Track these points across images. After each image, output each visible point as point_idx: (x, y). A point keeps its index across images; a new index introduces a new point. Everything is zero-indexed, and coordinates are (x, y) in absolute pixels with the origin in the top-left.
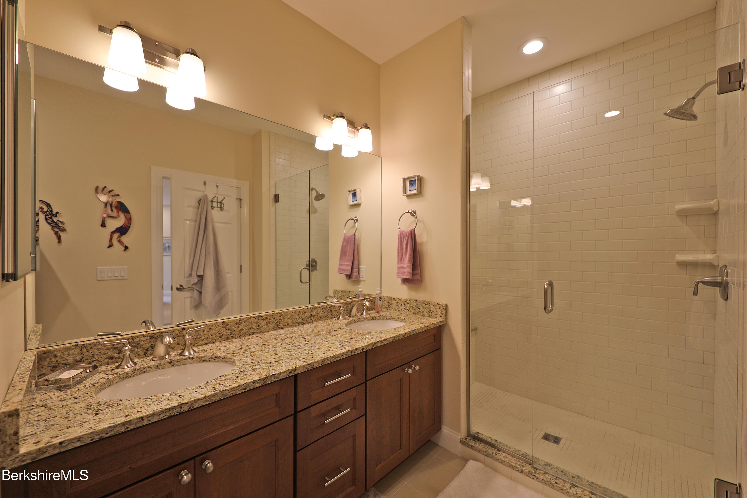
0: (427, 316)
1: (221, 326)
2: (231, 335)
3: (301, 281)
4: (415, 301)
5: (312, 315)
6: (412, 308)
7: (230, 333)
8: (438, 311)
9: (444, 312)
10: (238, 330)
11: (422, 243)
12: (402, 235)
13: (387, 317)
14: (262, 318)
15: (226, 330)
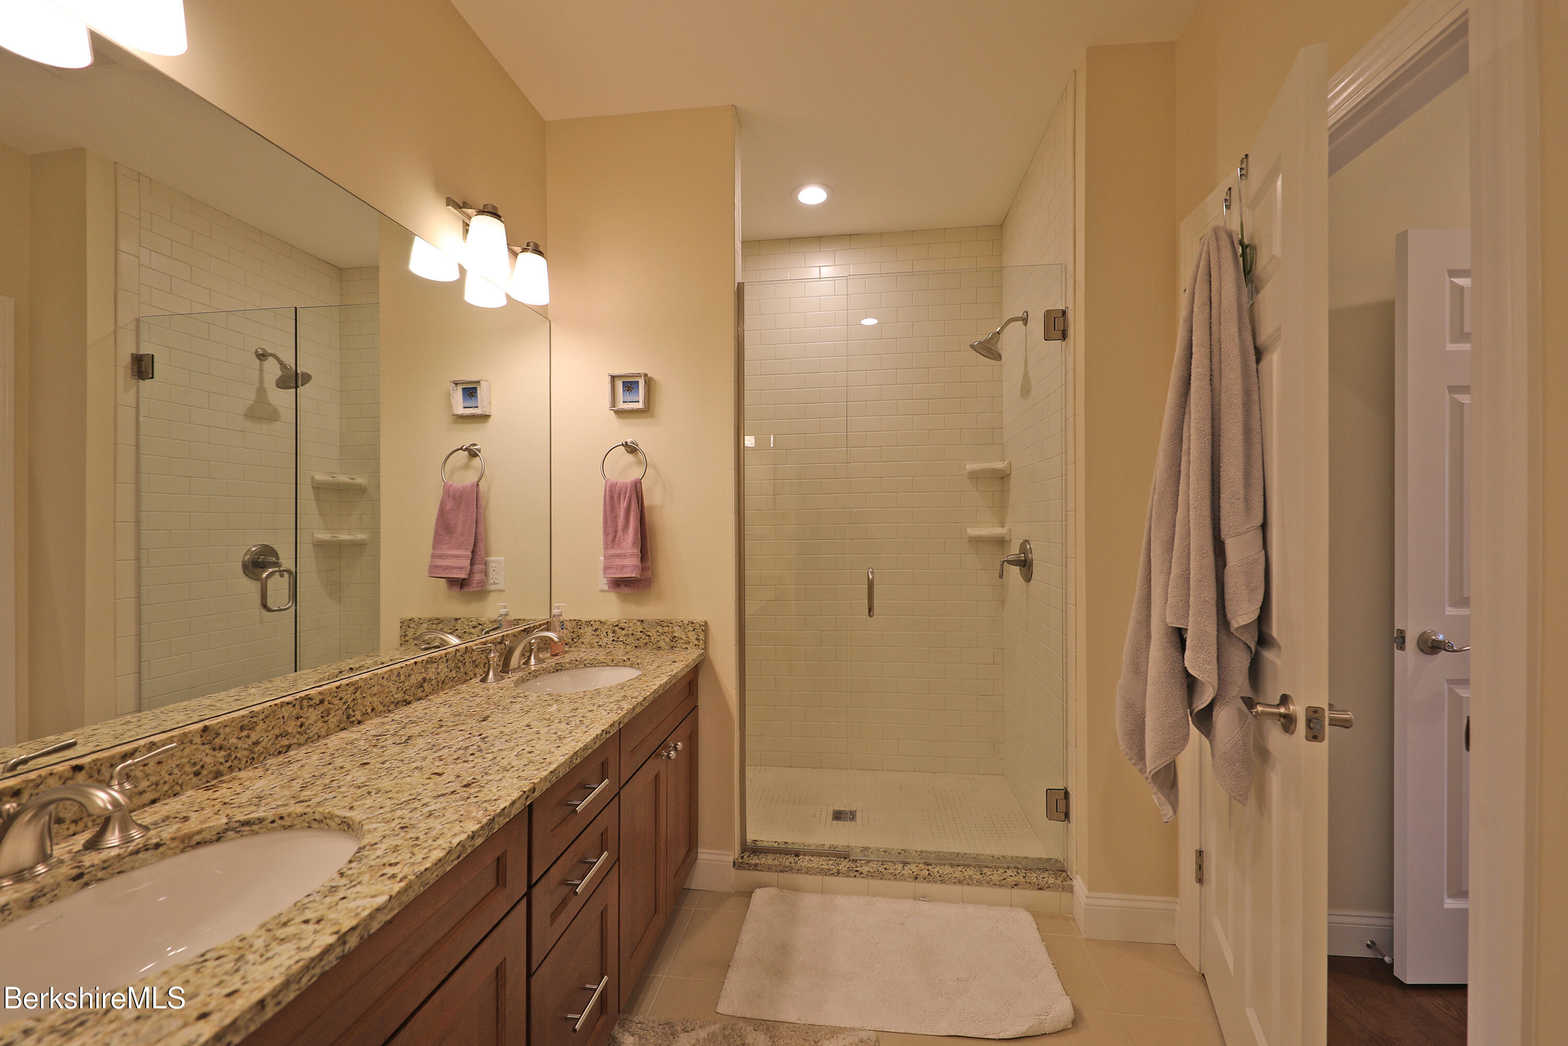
0: (667, 647)
1: (198, 740)
2: (226, 761)
3: (265, 606)
4: (639, 623)
5: (424, 680)
6: (631, 637)
7: (225, 756)
8: (690, 636)
9: (702, 637)
10: (247, 746)
11: (652, 507)
12: (616, 490)
13: (586, 662)
14: (311, 703)
15: (214, 749)
